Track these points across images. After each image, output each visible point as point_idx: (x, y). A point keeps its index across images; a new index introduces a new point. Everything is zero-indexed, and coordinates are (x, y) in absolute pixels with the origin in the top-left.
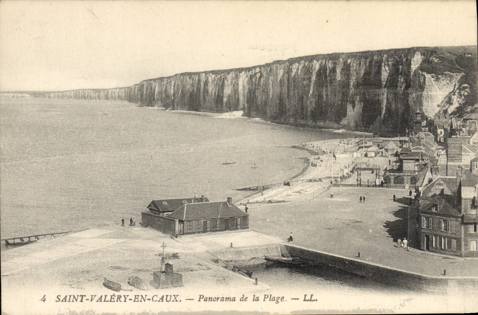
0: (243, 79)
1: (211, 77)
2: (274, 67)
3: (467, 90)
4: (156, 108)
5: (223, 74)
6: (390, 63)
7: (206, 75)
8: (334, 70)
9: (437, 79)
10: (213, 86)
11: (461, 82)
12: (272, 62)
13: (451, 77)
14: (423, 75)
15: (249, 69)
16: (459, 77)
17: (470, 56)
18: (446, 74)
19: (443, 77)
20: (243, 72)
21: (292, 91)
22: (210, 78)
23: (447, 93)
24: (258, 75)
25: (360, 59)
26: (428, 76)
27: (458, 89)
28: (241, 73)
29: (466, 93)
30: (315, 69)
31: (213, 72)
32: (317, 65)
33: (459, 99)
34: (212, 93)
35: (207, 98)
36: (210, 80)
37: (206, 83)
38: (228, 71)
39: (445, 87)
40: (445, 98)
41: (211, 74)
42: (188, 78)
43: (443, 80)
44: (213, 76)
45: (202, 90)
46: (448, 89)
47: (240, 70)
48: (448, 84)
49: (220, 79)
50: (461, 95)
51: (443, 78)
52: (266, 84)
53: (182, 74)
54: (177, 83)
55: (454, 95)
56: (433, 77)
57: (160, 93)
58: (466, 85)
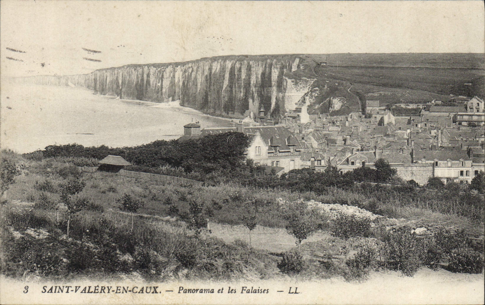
0: (179, 74)
1: (153, 70)
2: (201, 64)
3: (317, 92)
4: (107, 96)
5: (162, 68)
6: (278, 66)
7: (148, 67)
8: (240, 70)
9: (296, 84)
10: (154, 78)
11: (314, 86)
12: (199, 58)
13: (307, 82)
14: (285, 79)
15: (183, 64)
16: (313, 82)
17: (325, 64)
18: (303, 80)
19: (300, 81)
20: (179, 66)
21: (212, 86)
22: (151, 70)
23: (303, 94)
24: (190, 70)
25: (258, 62)
26: (289, 81)
27: (310, 91)
28: (178, 67)
29: (316, 95)
30: (228, 68)
31: (154, 65)
32: (229, 64)
33: (310, 99)
34: (153, 85)
35: (149, 89)
36: (151, 73)
37: (148, 75)
38: (167, 65)
39: (301, 90)
40: (302, 98)
41: (152, 67)
42: (133, 70)
43: (301, 84)
44: (155, 69)
45: (145, 81)
46: (304, 91)
47: (177, 64)
48: (304, 87)
49: (160, 72)
50: (312, 96)
51: (300, 83)
52: (196, 78)
53: (128, 66)
54: (124, 74)
55: (307, 96)
56: (293, 82)
57: (111, 82)
58: (317, 88)
